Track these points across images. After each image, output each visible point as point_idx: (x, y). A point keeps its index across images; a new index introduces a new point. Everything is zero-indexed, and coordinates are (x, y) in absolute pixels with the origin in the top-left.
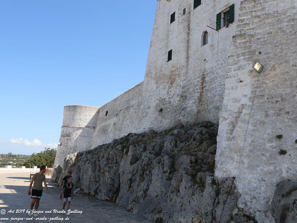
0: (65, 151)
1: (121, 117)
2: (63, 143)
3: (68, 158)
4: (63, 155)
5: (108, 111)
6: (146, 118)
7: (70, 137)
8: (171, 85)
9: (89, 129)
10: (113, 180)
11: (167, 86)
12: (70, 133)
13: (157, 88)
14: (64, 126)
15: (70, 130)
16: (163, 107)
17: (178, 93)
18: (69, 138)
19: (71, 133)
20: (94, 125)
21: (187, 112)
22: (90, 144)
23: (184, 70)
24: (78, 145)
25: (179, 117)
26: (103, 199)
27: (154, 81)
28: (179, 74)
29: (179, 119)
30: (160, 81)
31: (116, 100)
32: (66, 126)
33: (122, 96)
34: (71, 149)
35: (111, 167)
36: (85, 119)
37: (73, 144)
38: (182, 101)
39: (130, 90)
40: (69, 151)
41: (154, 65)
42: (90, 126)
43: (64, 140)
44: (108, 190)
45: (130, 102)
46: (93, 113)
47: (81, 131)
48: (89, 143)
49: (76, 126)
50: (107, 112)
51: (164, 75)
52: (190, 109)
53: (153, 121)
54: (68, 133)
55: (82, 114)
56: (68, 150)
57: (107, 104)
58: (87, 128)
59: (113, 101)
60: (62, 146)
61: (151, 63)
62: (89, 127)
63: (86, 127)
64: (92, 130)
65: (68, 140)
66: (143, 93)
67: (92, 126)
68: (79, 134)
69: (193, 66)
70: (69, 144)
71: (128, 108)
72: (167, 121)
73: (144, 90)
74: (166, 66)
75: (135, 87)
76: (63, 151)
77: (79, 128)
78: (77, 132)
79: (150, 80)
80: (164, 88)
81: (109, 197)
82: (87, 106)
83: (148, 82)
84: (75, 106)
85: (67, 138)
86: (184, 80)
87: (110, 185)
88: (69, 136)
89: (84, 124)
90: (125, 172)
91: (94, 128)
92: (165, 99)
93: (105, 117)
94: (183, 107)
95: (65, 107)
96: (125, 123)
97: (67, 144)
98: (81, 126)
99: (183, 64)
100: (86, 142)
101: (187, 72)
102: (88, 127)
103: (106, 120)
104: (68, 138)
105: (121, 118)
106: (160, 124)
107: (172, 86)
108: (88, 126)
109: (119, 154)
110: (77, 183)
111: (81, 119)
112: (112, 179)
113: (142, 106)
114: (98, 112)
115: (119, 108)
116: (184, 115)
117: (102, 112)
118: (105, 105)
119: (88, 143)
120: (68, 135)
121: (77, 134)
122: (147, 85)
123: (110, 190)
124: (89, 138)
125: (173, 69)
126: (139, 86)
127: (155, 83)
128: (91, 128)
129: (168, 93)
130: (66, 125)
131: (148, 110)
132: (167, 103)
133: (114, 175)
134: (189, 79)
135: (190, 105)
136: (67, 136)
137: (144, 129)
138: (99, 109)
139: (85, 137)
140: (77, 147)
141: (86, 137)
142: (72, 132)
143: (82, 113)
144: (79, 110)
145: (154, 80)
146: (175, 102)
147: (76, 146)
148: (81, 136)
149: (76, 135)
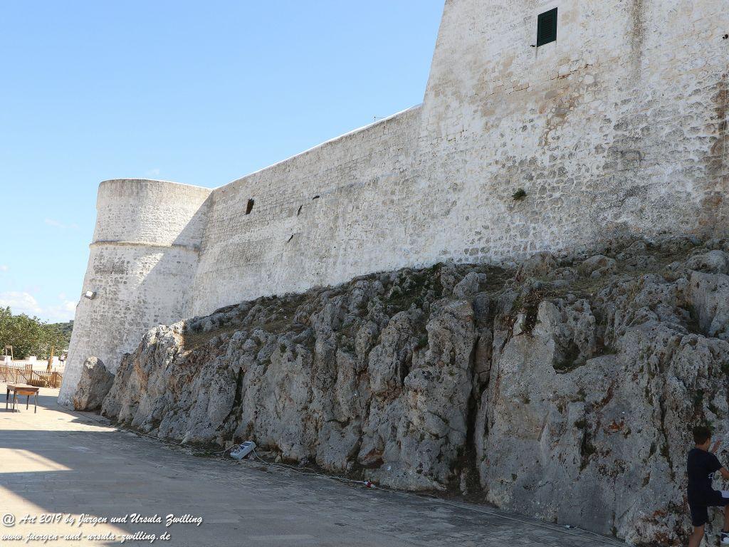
0: (110, 315)
1: (320, 215)
2: (101, 290)
3: (152, 340)
4: (101, 327)
5: (255, 199)
6: (446, 221)
7: (124, 275)
8: (557, 120)
9: (183, 252)
10: (446, 421)
11: (541, 123)
12: (123, 262)
13: (487, 128)
14: (104, 242)
15: (125, 254)
16: (527, 186)
17: (595, 142)
18: (121, 278)
19: (128, 262)
20: (197, 242)
21: (653, 200)
22: (187, 297)
23: (621, 72)
24: (149, 300)
25: (617, 216)
26: (413, 488)
27: (474, 108)
28: (595, 84)
29: (619, 221)
30: (504, 106)
31: (284, 167)
32: (111, 242)
33: (317, 154)
34: (128, 309)
35: (433, 375)
36: (170, 221)
37: (136, 294)
38: (620, 167)
39: (351, 137)
40: (123, 315)
41: (469, 57)
42: (185, 243)
43: (103, 284)
44: (434, 456)
45: (354, 173)
46: (194, 205)
47: (159, 256)
48: (184, 293)
49: (145, 242)
50: (251, 204)
51: (519, 89)
52: (663, 191)
53: (486, 228)
54: (116, 260)
55: (163, 206)
56: (117, 312)
57: (245, 180)
58: (177, 250)
59: (274, 170)
60: (97, 302)
61: (453, 52)
62: (185, 246)
63: (174, 245)
64: (193, 255)
65: (117, 282)
66: (422, 144)
67: (191, 245)
68: (152, 267)
69: (665, 59)
70: (123, 295)
71: (350, 190)
72: (555, 229)
73: (424, 134)
74: (532, 61)
75: (374, 126)
76: (102, 316)
77: (154, 249)
78: (145, 259)
79: (455, 104)
80: (525, 128)
81: (440, 482)
82: (176, 184)
83: (442, 109)
84: (138, 181)
85: (114, 276)
86: (625, 102)
87: (437, 436)
88: (122, 272)
89: (167, 237)
90: (531, 397)
91: (198, 249)
92: (533, 161)
93: (246, 218)
94: (628, 186)
95: (103, 183)
96: (342, 234)
97: (115, 294)
98: (159, 243)
99: (615, 54)
100: (174, 291)
101: (637, 76)
102: (180, 245)
103: (248, 225)
104: (116, 276)
105: (321, 220)
106: (518, 239)
107: (564, 122)
108: (180, 242)
109: (463, 331)
110: (224, 422)
111: (157, 223)
112: (440, 417)
113: (423, 184)
114: (210, 202)
115: (304, 190)
116: (641, 211)
117: (225, 202)
118: (236, 182)
119: (181, 294)
120: (119, 269)
121: (147, 265)
122: (440, 118)
123: (439, 457)
124: (183, 278)
125: (564, 70)
126: (393, 125)
127: (479, 113)
128: (187, 250)
129: (544, 142)
130: (110, 238)
131: (453, 196)
132: (546, 173)
133: (449, 405)
134: (650, 98)
135: (666, 179)
136: (116, 272)
137: (445, 252)
138: (212, 194)
139: (172, 276)
140: (146, 305)
141: (175, 275)
142: (132, 261)
143: (163, 203)
144: (152, 194)
145: (472, 103)
146: (587, 170)
147: (144, 302)
148: (157, 271)
149: (143, 269)
